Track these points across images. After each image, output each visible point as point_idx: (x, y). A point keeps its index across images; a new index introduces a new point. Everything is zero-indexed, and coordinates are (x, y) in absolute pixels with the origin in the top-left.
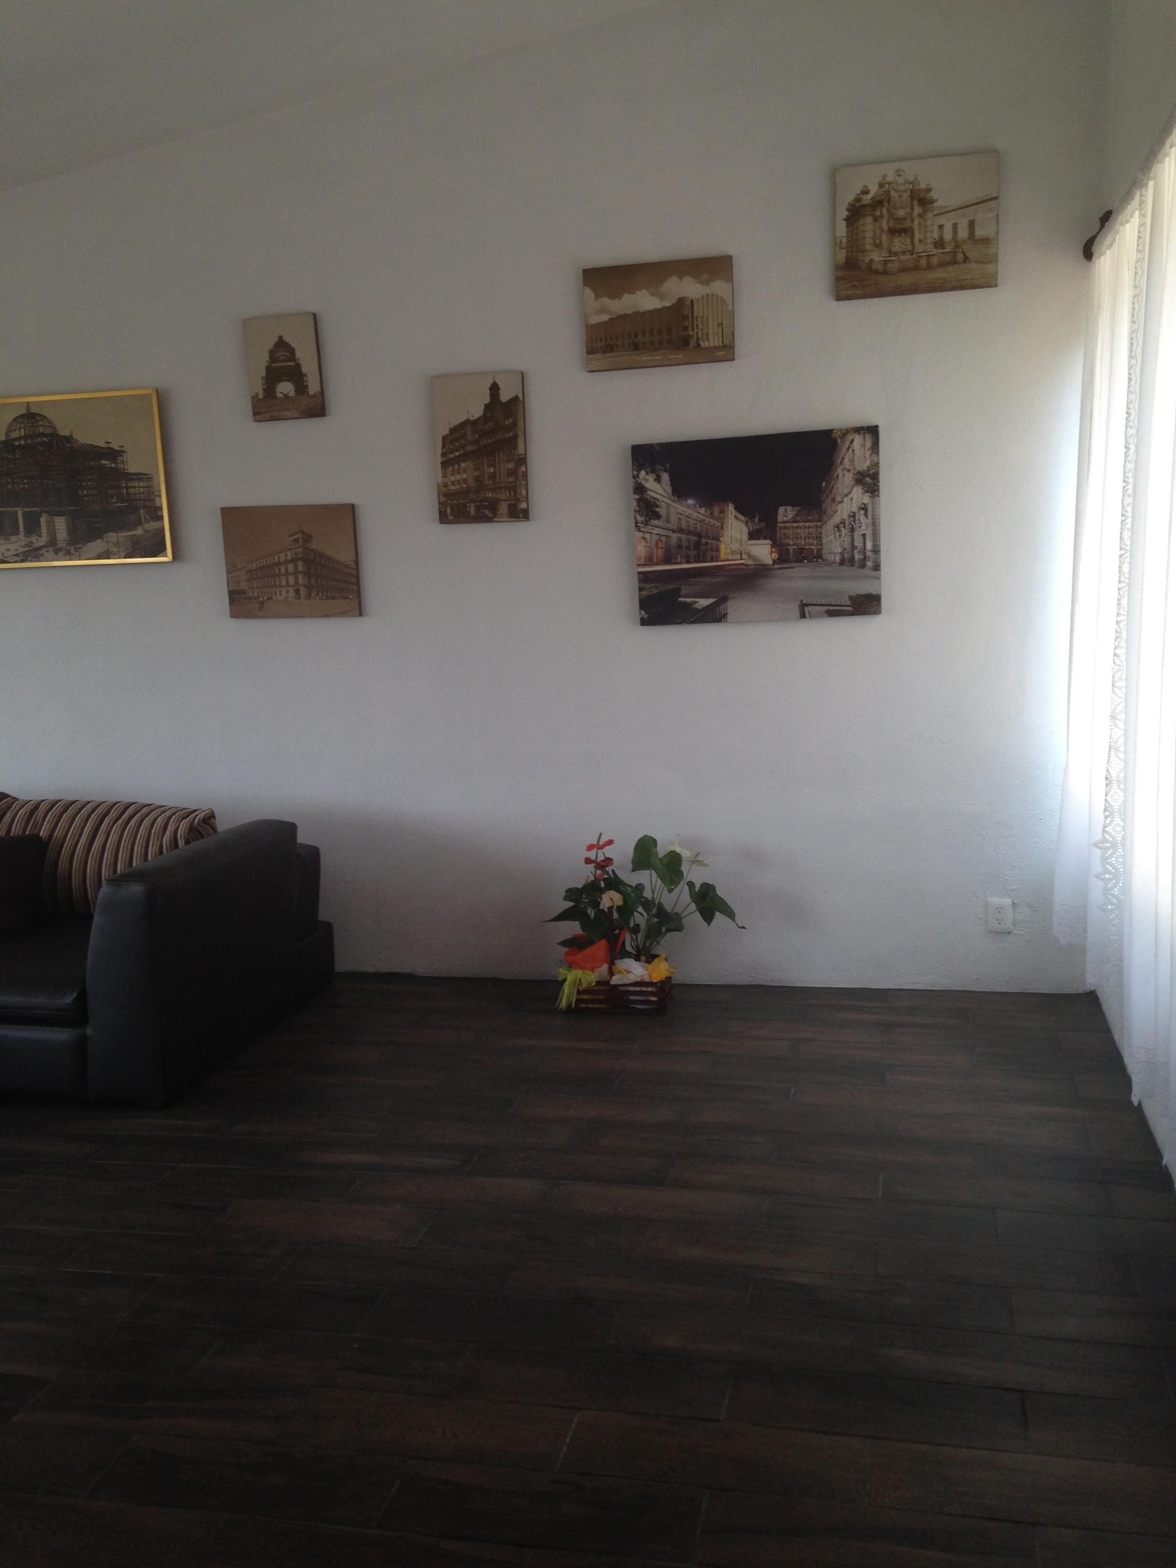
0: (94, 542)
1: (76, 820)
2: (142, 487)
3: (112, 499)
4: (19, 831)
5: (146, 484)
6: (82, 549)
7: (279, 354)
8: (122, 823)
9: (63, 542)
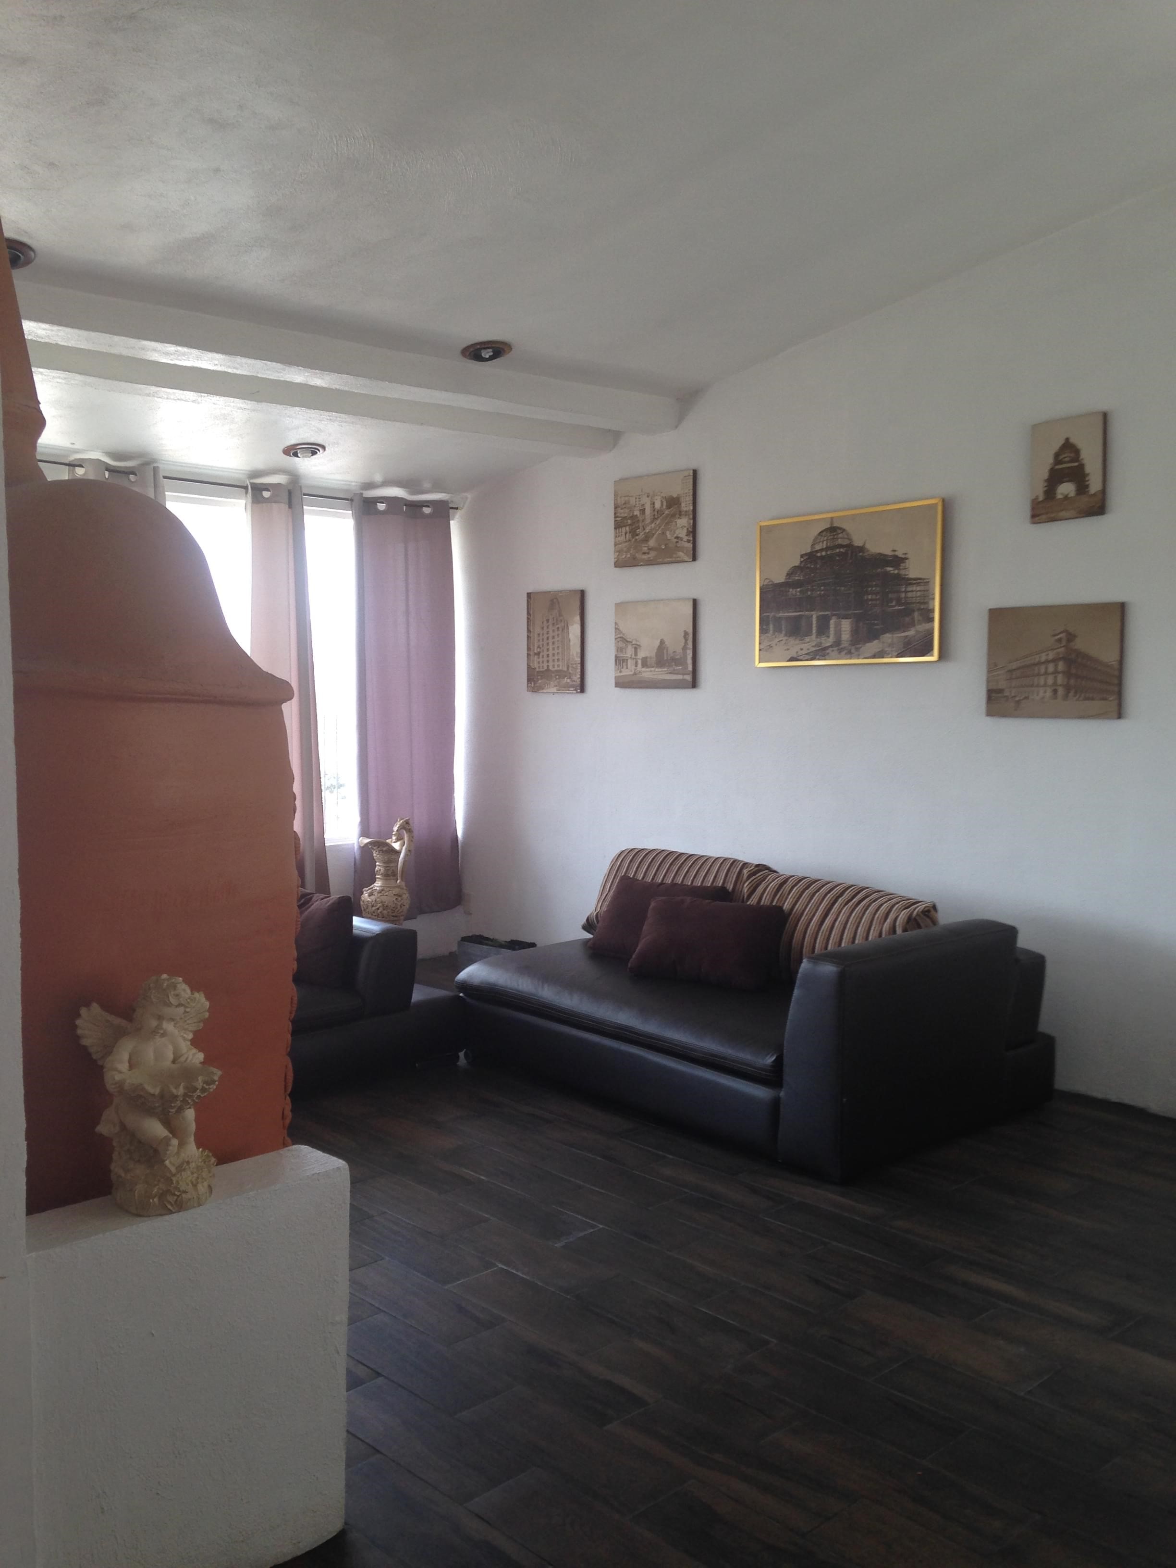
0: (872, 642)
1: (815, 898)
2: (918, 591)
3: (892, 602)
4: (767, 902)
5: (922, 588)
6: (861, 649)
7: (1064, 456)
8: (852, 906)
9: (846, 643)
